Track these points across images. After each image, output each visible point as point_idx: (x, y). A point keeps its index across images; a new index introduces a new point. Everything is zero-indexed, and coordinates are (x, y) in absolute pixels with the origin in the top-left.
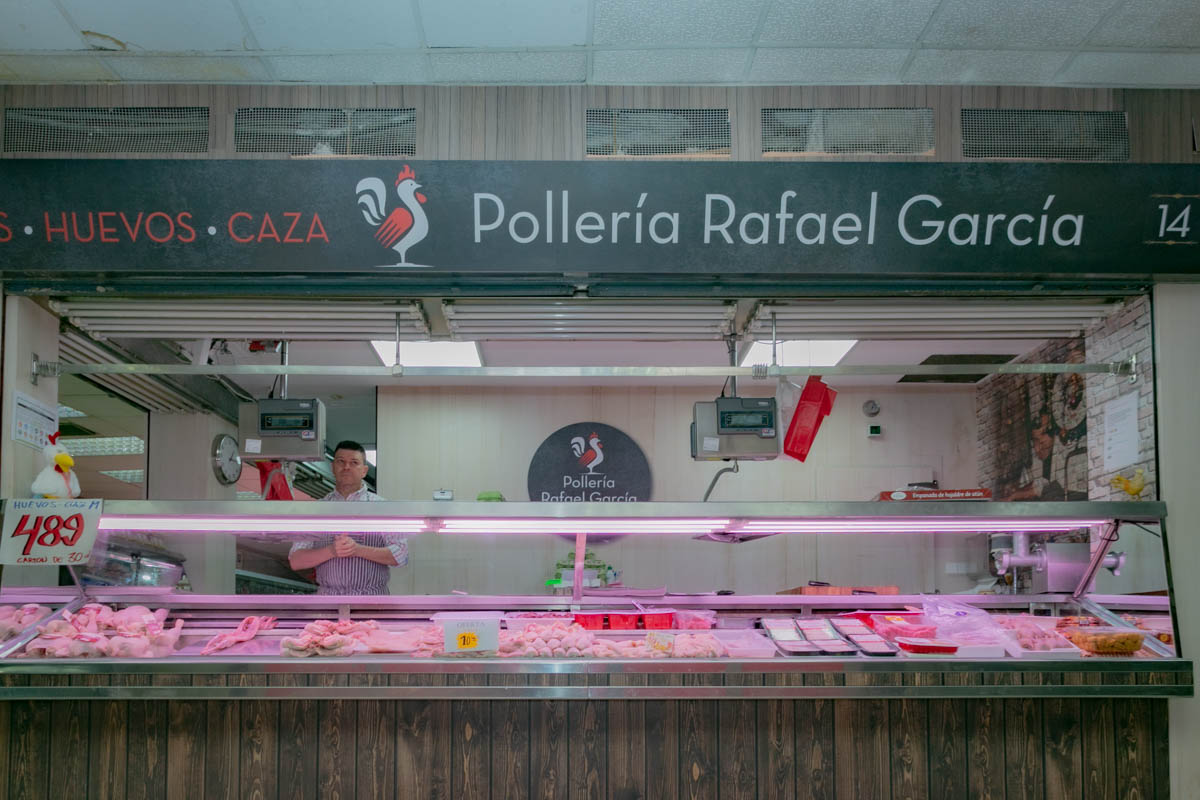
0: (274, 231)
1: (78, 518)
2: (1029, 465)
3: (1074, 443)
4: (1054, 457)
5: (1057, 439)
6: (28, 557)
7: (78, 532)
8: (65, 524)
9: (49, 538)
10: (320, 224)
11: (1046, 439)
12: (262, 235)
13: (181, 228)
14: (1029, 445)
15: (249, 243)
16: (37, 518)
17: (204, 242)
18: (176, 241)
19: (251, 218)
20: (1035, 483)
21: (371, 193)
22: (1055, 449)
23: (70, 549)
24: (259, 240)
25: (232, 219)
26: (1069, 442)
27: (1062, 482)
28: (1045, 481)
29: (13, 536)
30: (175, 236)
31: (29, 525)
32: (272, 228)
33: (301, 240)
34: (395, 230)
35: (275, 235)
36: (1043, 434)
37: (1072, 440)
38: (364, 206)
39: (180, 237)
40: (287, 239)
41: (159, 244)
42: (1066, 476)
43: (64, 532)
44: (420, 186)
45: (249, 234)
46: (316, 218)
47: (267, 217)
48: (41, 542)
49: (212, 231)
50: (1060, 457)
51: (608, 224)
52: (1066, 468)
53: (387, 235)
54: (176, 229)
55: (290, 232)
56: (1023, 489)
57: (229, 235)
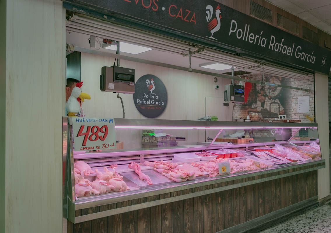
0: (182, 15)
1: (106, 127)
2: (256, 102)
3: (273, 100)
4: (266, 103)
5: (267, 98)
6: (85, 147)
7: (106, 134)
8: (100, 130)
9: (94, 137)
10: (195, 17)
11: (263, 97)
12: (178, 16)
13: (154, 4)
14: (256, 97)
15: (174, 17)
16: (88, 127)
17: (160, 12)
18: (150, 9)
19: (176, 8)
20: (258, 108)
21: (209, 10)
22: (266, 100)
23: (103, 142)
24: (177, 17)
25: (170, 7)
26: (271, 100)
27: (269, 109)
28: (262, 108)
29: (77, 136)
30: (151, 7)
31: (84, 131)
32: (182, 14)
33: (188, 21)
34: (212, 25)
35: (182, 17)
36: (261, 95)
37: (273, 99)
38: (207, 15)
39: (152, 8)
40: (185, 20)
41: (145, 8)
42: (270, 108)
43: (100, 134)
44: (221, 13)
45: (174, 14)
46: (194, 14)
47: (181, 9)
48: (90, 139)
49: (163, 9)
50: (268, 103)
51: (255, 38)
52: (270, 106)
53: (210, 27)
54: (152, 4)
55: (186, 17)
56: (253, 109)
57: (168, 12)
